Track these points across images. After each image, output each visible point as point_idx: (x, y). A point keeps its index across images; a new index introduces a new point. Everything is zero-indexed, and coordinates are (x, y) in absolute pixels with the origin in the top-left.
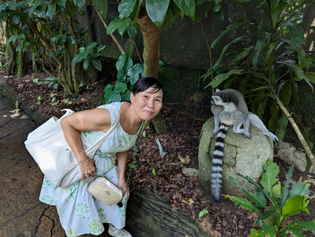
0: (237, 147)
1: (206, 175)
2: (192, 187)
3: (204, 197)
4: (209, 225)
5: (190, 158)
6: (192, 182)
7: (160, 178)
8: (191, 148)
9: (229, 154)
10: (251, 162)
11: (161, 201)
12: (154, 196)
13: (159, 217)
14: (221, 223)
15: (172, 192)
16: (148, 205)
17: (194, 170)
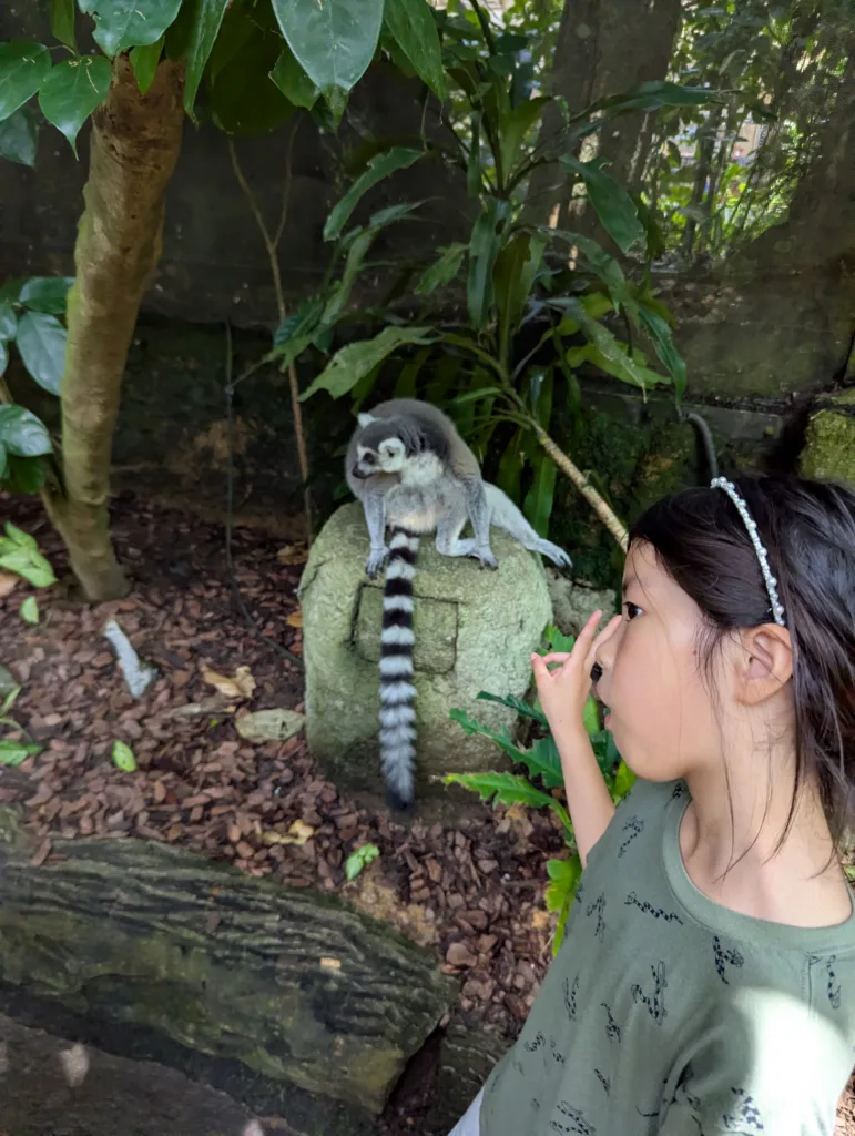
0: (457, 603)
1: (347, 721)
2: (287, 780)
3: (342, 802)
4: (389, 894)
5: (253, 672)
6: (284, 762)
7: (153, 774)
8: (246, 635)
9: (432, 631)
10: (503, 647)
11: (187, 863)
12: (151, 851)
13: (198, 925)
14: (422, 876)
15: (220, 816)
16: (136, 895)
17: (280, 715)
